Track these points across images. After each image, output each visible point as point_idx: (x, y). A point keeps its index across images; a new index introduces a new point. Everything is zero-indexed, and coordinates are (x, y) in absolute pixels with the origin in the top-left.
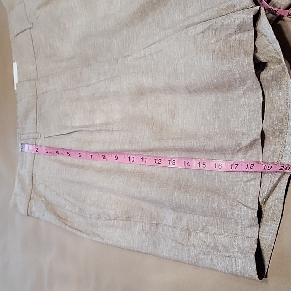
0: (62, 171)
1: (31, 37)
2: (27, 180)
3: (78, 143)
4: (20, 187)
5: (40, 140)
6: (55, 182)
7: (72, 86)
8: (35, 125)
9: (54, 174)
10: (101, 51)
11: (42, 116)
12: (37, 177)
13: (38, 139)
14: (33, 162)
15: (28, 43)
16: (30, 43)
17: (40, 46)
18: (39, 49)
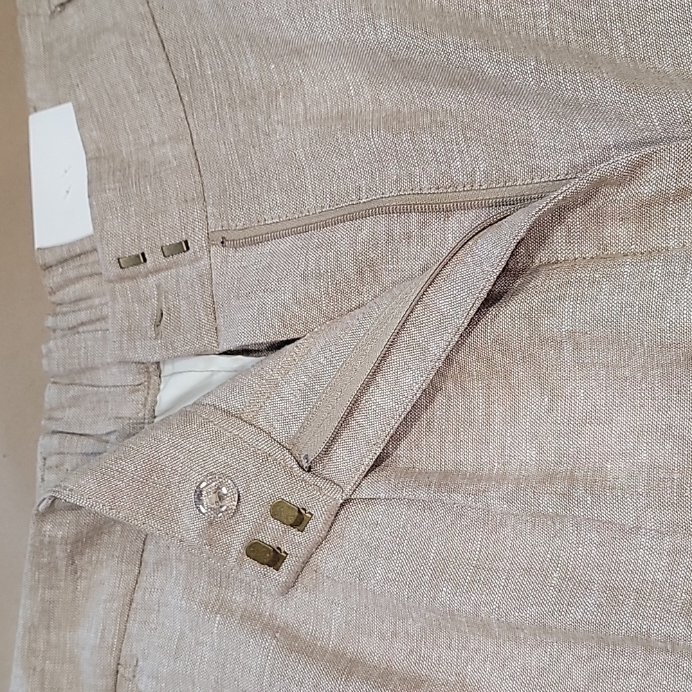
1: (143, 9)
12: (145, 683)
15: (134, 35)
16: (146, 37)
17: (205, 48)
18: (200, 63)
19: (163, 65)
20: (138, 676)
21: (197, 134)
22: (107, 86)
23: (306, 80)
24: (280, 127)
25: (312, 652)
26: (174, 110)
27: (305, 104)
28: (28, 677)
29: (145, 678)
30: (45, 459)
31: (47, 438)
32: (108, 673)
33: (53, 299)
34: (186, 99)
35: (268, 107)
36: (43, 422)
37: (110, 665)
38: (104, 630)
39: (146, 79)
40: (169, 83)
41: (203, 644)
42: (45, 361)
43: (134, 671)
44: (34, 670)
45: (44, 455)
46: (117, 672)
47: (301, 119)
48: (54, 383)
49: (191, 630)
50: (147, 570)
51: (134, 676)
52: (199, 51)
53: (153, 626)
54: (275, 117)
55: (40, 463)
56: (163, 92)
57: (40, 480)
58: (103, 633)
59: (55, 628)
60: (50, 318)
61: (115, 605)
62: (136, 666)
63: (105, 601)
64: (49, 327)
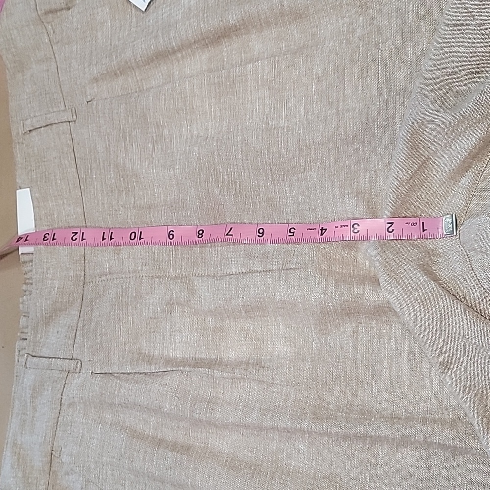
0: (136, 454)
1: (70, 142)
2: (38, 461)
3: (180, 399)
4: (20, 475)
5: (79, 377)
6: (112, 475)
7: (178, 271)
8: (71, 342)
9: (113, 457)
10: (254, 204)
11: (93, 324)
12: (65, 458)
13: (75, 373)
14: (56, 421)
15: (63, 153)
16: (69, 155)
17: (94, 165)
18: (91, 172)
19: (75, 170)
20: (61, 455)
21: (86, 205)
22: (47, 173)
23: (137, 188)
24: (121, 208)
25: (143, 437)
26: (77, 191)
27: (135, 199)
28: (12, 457)
29: (65, 456)
30: (19, 351)
31: (21, 342)
32: (48, 455)
33: (26, 276)
34: (82, 187)
35: (118, 198)
36: (18, 334)
37: (49, 451)
38: (46, 435)
39: (65, 175)
40: (76, 178)
41: (93, 438)
42: (21, 306)
43: (60, 453)
44: (15, 453)
45: (19, 350)
46: (52, 454)
47: (132, 206)
48: (24, 316)
49: (87, 433)
50: (64, 407)
51: (60, 456)
52: (91, 166)
53: (69, 432)
54: (120, 203)
55: (17, 353)
56: (72, 182)
57: (17, 361)
58: (45, 436)
59: (24, 434)
60: (24, 285)
61: (50, 424)
62: (61, 451)
63: (46, 422)
64: (23, 290)
